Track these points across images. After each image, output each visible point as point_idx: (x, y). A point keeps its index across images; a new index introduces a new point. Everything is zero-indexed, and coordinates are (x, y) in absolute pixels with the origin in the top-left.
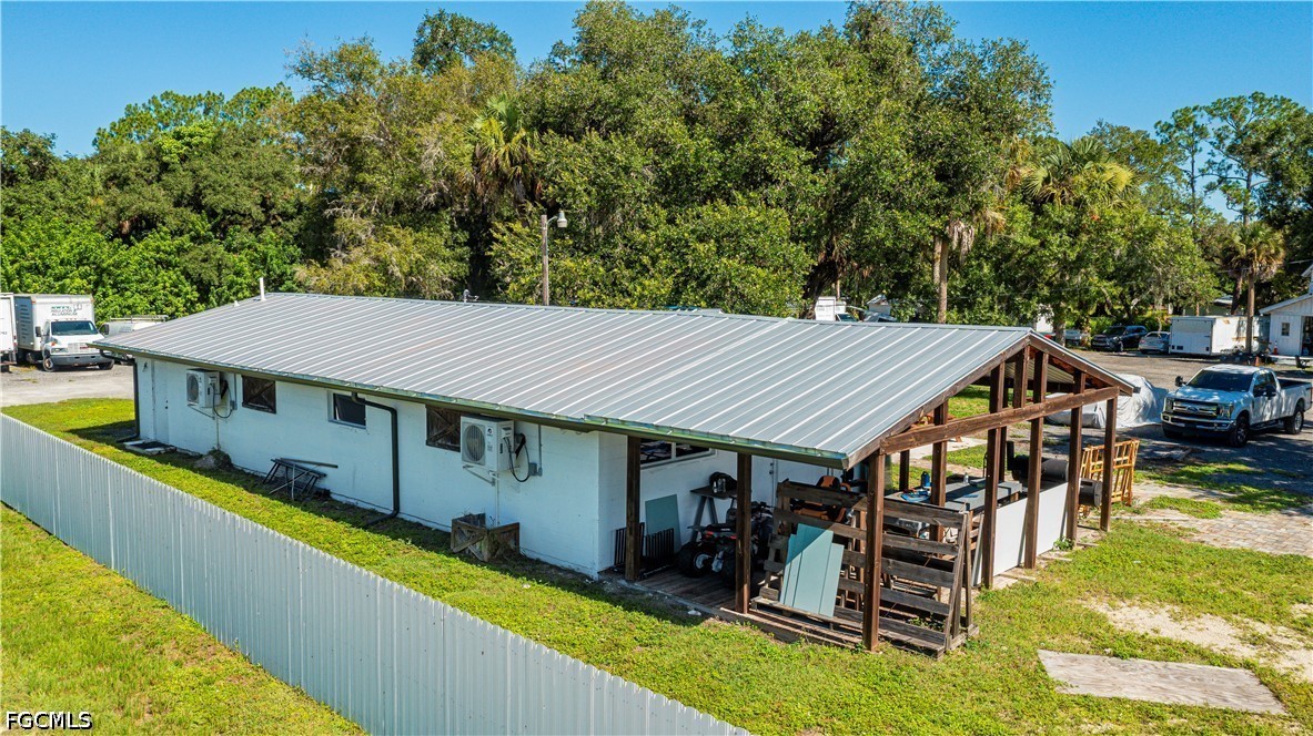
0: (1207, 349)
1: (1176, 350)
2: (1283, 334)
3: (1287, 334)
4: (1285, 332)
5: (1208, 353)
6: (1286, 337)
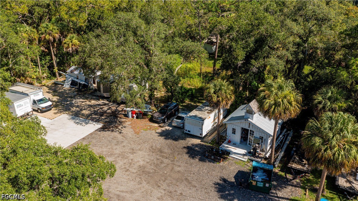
0: (201, 134)
1: (187, 132)
2: (233, 133)
3: (235, 133)
4: (234, 132)
5: (201, 136)
6: (233, 135)
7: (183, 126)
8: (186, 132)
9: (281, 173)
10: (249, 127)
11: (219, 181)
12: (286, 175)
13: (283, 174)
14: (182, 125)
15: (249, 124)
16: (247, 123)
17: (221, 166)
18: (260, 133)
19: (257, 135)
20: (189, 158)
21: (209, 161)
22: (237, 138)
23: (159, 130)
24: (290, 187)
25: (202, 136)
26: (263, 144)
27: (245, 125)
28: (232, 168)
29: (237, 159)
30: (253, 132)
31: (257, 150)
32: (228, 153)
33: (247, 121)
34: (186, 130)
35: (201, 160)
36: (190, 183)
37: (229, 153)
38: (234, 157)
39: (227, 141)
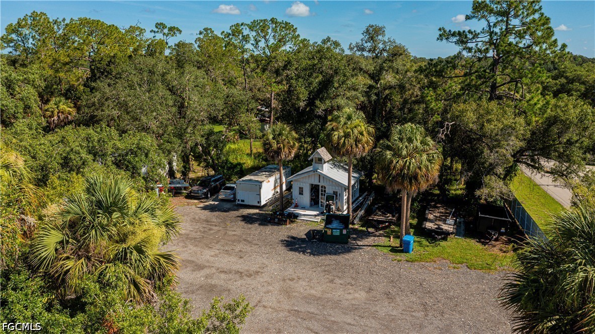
0: (258, 203)
1: (240, 202)
2: (300, 194)
3: (302, 194)
5: (259, 205)
6: (301, 196)
7: (235, 197)
8: (238, 203)
9: (361, 228)
10: (319, 182)
11: (287, 239)
12: (367, 229)
13: (364, 229)
14: (232, 196)
15: (319, 175)
16: (316, 177)
17: (287, 228)
18: (334, 188)
19: (329, 190)
20: (246, 224)
21: (272, 225)
22: (306, 198)
23: (202, 205)
24: (372, 238)
25: (261, 204)
26: (337, 201)
27: (314, 180)
28: (302, 228)
29: (307, 220)
30: (325, 188)
31: (332, 207)
32: (296, 216)
33: (316, 172)
34: (239, 200)
35: (260, 224)
36: (250, 242)
37: (298, 216)
38: (303, 220)
39: (293, 205)
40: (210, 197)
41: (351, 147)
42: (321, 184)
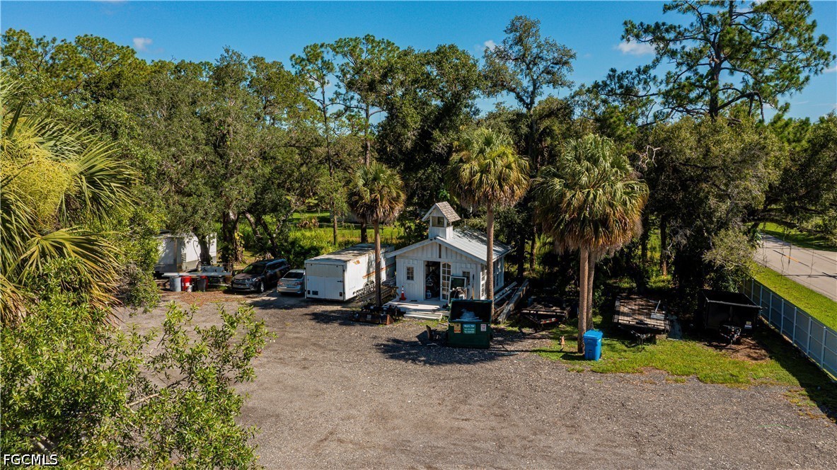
0: (341, 295)
2: (408, 278)
3: (412, 278)
4: (410, 276)
5: (341, 298)
6: (410, 281)
8: (309, 296)
10: (440, 257)
14: (299, 287)
15: (440, 245)
16: (435, 245)
17: (387, 329)
18: (463, 266)
19: (456, 271)
21: (361, 325)
25: (344, 297)
26: (470, 287)
27: (432, 254)
28: (411, 329)
30: (449, 266)
32: (401, 313)
33: (434, 241)
34: (309, 292)
37: (405, 313)
38: (414, 317)
40: (265, 291)
41: (493, 188)
42: (443, 261)
